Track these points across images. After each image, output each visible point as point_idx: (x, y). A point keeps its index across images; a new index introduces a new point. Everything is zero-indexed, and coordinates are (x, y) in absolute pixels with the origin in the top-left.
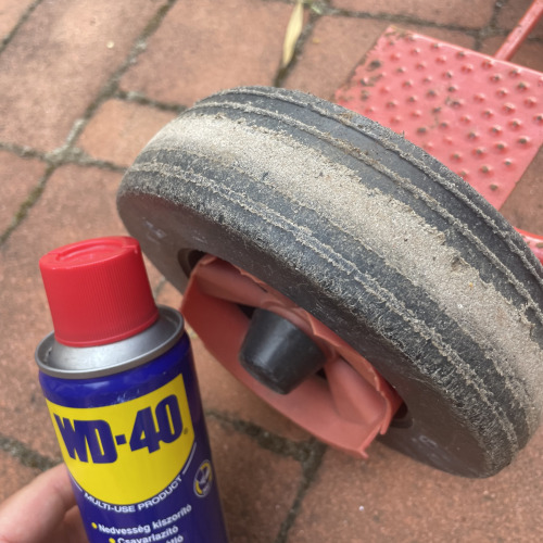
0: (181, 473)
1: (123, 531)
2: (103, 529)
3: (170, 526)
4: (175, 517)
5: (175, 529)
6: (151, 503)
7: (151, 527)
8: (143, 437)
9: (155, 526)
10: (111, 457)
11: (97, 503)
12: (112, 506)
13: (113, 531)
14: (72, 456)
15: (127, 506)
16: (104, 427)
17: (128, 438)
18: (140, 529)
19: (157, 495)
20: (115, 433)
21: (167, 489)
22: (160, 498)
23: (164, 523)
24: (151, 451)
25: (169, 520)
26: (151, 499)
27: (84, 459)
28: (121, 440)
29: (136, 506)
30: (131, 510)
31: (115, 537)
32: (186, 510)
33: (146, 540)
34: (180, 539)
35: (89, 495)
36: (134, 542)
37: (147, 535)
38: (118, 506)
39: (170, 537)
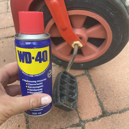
1: (30, 82)
2: (25, 81)
3: (41, 82)
4: (43, 80)
5: (42, 83)
6: (38, 75)
7: (37, 81)
8: (38, 58)
9: (38, 81)
10: (30, 62)
11: (25, 74)
12: (28, 75)
13: (27, 81)
14: (20, 61)
15: (32, 75)
17: (35, 58)
18: (34, 82)
19: (39, 74)
20: (32, 56)
21: (42, 73)
22: (40, 75)
23: (40, 81)
24: (40, 62)
25: (41, 81)
26: (38, 74)
27: (23, 62)
28: (33, 58)
29: (34, 75)
30: (33, 76)
31: (28, 83)
32: (45, 79)
33: (35, 85)
34: (43, 86)
35: (23, 72)
36: (32, 85)
37: (35, 83)
38: (30, 75)
39: (40, 85)
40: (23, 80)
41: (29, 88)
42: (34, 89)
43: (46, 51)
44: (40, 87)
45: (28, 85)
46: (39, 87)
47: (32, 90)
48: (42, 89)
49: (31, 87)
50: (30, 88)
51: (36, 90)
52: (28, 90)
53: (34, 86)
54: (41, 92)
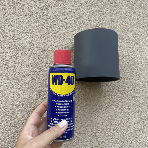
0: (72, 92)
1: (59, 101)
2: (55, 101)
3: (68, 102)
5: (68, 104)
6: (66, 96)
9: (66, 101)
10: (61, 84)
11: (56, 94)
12: (59, 95)
13: (57, 101)
17: (65, 80)
18: (63, 101)
20: (64, 78)
21: (69, 94)
27: (56, 84)
28: (64, 80)
29: (63, 95)
30: (62, 96)
31: (57, 103)
32: (71, 101)
33: (63, 104)
34: (69, 107)
35: (54, 93)
36: (61, 104)
38: (60, 95)
40: (53, 101)
41: (57, 108)
42: (62, 109)
45: (57, 105)
46: (66, 107)
47: (60, 110)
48: (68, 110)
49: (59, 107)
50: (59, 108)
51: (64, 110)
52: (57, 110)
53: (63, 106)
54: (68, 113)
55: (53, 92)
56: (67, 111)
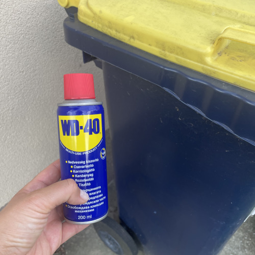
0: (97, 146)
1: (76, 162)
2: (69, 162)
3: (91, 164)
4: (93, 161)
5: (92, 166)
6: (87, 153)
7: (85, 162)
8: (88, 128)
9: (87, 162)
11: (70, 152)
12: (74, 152)
13: (73, 162)
14: (64, 135)
15: (79, 152)
16: (77, 122)
17: (84, 128)
18: (82, 162)
19: (89, 151)
20: (80, 125)
21: (92, 149)
23: (90, 162)
26: (87, 151)
27: (68, 134)
28: (81, 128)
29: (82, 152)
30: (80, 154)
31: (73, 165)
32: (97, 160)
33: (83, 167)
34: (93, 170)
36: (79, 167)
37: (84, 165)
38: (76, 152)
39: (91, 168)
40: (66, 162)
41: (74, 174)
42: (81, 174)
43: (97, 120)
44: (90, 171)
45: (73, 169)
46: (88, 171)
47: (78, 176)
48: (92, 175)
49: (77, 172)
50: (76, 174)
51: (85, 176)
52: (73, 176)
53: (82, 169)
54: (92, 179)
55: (66, 148)
56: (90, 177)
